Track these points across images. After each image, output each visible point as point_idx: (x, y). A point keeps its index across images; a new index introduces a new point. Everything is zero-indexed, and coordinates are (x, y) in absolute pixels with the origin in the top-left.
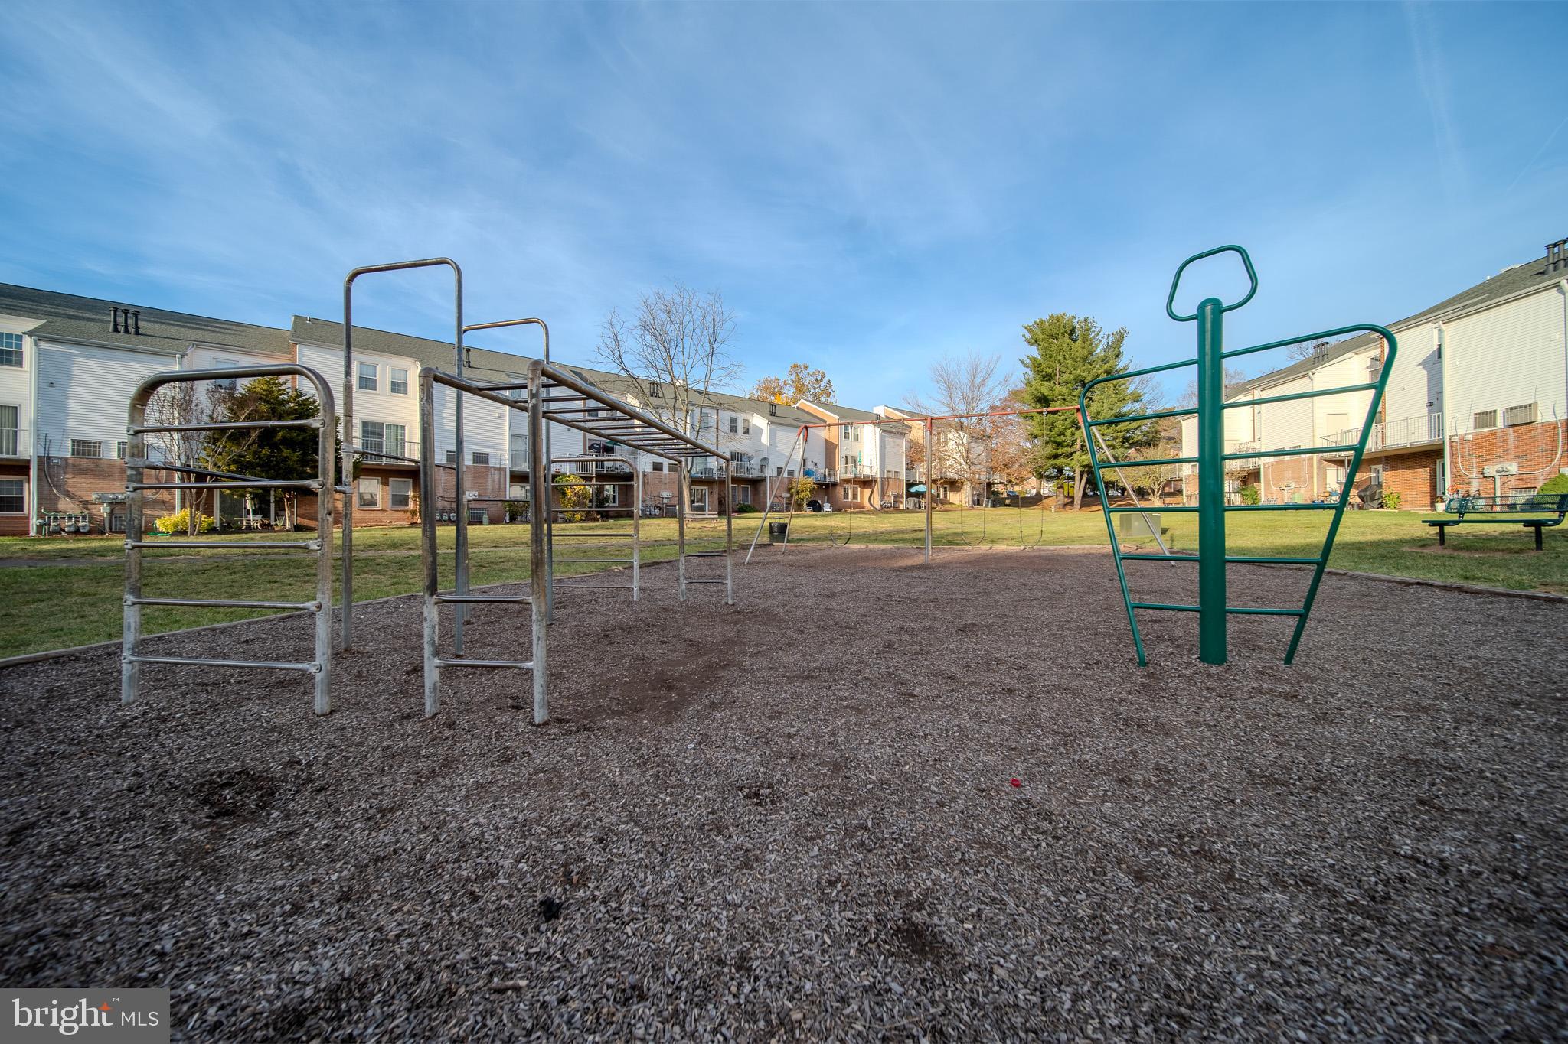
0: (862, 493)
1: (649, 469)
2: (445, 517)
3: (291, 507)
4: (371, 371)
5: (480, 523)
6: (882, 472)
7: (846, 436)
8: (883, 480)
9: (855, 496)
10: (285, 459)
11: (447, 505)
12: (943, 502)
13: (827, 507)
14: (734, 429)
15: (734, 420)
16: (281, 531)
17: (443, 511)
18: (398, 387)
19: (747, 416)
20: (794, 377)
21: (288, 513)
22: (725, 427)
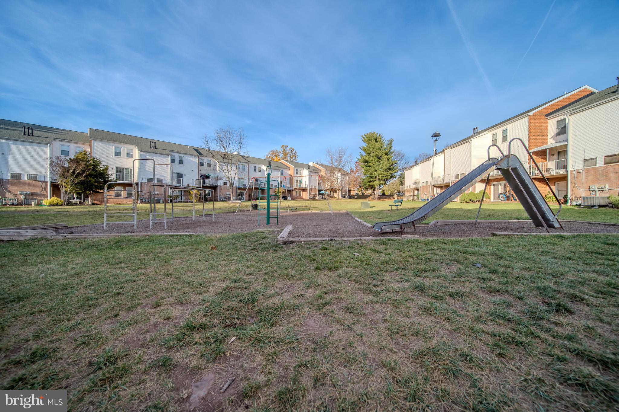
0: (302, 193)
1: (222, 184)
2: (147, 201)
3: (91, 197)
4: (119, 150)
5: (159, 203)
6: (309, 186)
7: (297, 173)
8: (310, 189)
9: (300, 194)
10: (90, 181)
11: (147, 196)
12: (332, 197)
13: (289, 198)
14: (255, 170)
15: (255, 167)
16: (88, 205)
17: (146, 198)
18: (129, 155)
19: (260, 166)
20: (282, 150)
21: (90, 199)
22: (252, 169)
